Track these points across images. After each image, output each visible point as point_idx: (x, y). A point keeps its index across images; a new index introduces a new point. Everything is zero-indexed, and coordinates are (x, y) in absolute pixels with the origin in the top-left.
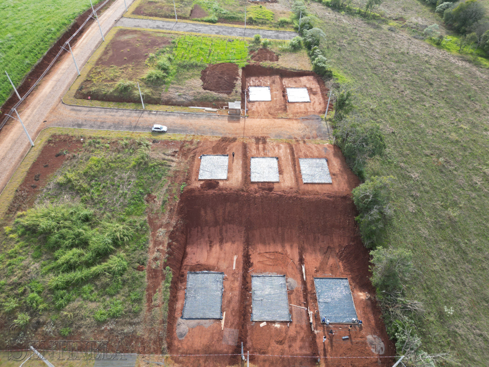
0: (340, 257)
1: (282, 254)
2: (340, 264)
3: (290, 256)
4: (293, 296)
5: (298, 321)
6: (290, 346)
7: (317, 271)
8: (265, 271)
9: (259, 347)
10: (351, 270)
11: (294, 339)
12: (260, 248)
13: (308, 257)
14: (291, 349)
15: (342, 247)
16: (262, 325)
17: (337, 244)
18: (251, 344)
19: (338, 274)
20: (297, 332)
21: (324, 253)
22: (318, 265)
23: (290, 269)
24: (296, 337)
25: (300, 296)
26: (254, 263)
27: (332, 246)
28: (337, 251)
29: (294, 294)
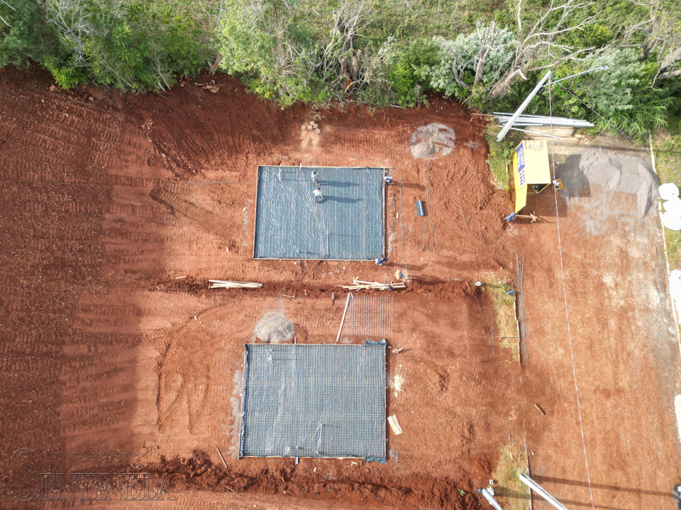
0: (188, 171)
1: (168, 347)
2: (211, 174)
3: (180, 321)
5: (385, 323)
6: (452, 354)
7: (233, 246)
8: (227, 409)
9: (457, 441)
10: (235, 150)
11: (432, 341)
13: (184, 263)
14: (457, 351)
15: (158, 159)
16: (396, 429)
17: (146, 169)
18: (449, 466)
19: (244, 188)
20: (413, 330)
21: (173, 213)
22: (211, 240)
23: (227, 327)
24: (426, 334)
26: (194, 445)
27: (150, 186)
28: (169, 174)
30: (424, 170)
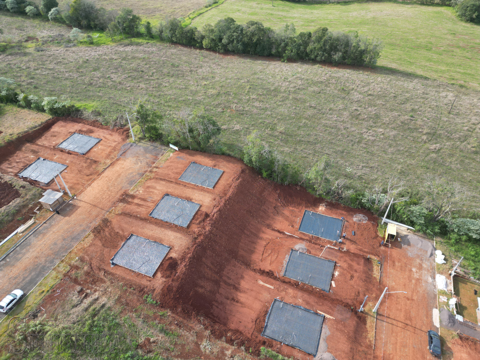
0: (284, 206)
1: (269, 243)
2: (291, 208)
3: (274, 238)
4: (313, 251)
5: (336, 257)
6: (356, 271)
7: (293, 226)
8: (282, 263)
9: (353, 294)
10: (299, 204)
11: (350, 266)
12: (256, 257)
13: (278, 226)
14: (358, 271)
15: (278, 200)
16: (334, 285)
17: (274, 201)
18: (349, 301)
19: (299, 214)
20: (345, 262)
21: (278, 213)
22: (287, 223)
23: (287, 243)
24: (349, 264)
25: (314, 247)
26: (270, 269)
27: (274, 205)
28: (280, 205)
29: (311, 250)
30: (356, 225)
